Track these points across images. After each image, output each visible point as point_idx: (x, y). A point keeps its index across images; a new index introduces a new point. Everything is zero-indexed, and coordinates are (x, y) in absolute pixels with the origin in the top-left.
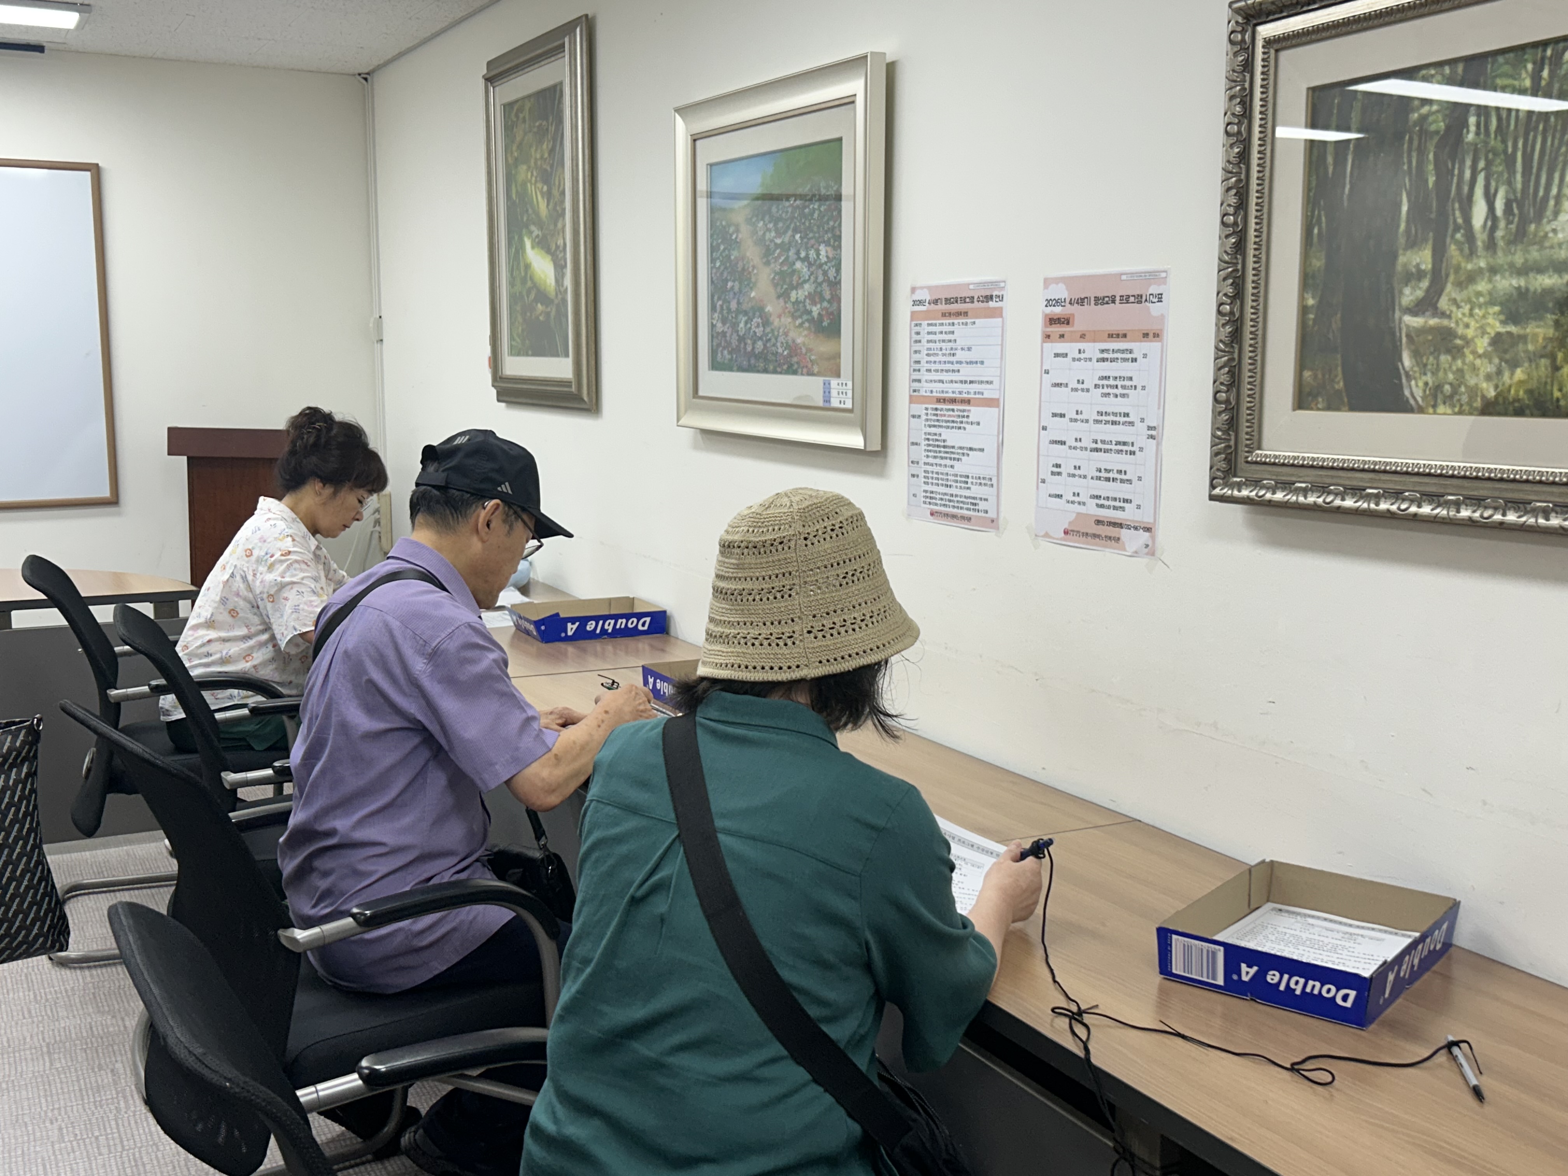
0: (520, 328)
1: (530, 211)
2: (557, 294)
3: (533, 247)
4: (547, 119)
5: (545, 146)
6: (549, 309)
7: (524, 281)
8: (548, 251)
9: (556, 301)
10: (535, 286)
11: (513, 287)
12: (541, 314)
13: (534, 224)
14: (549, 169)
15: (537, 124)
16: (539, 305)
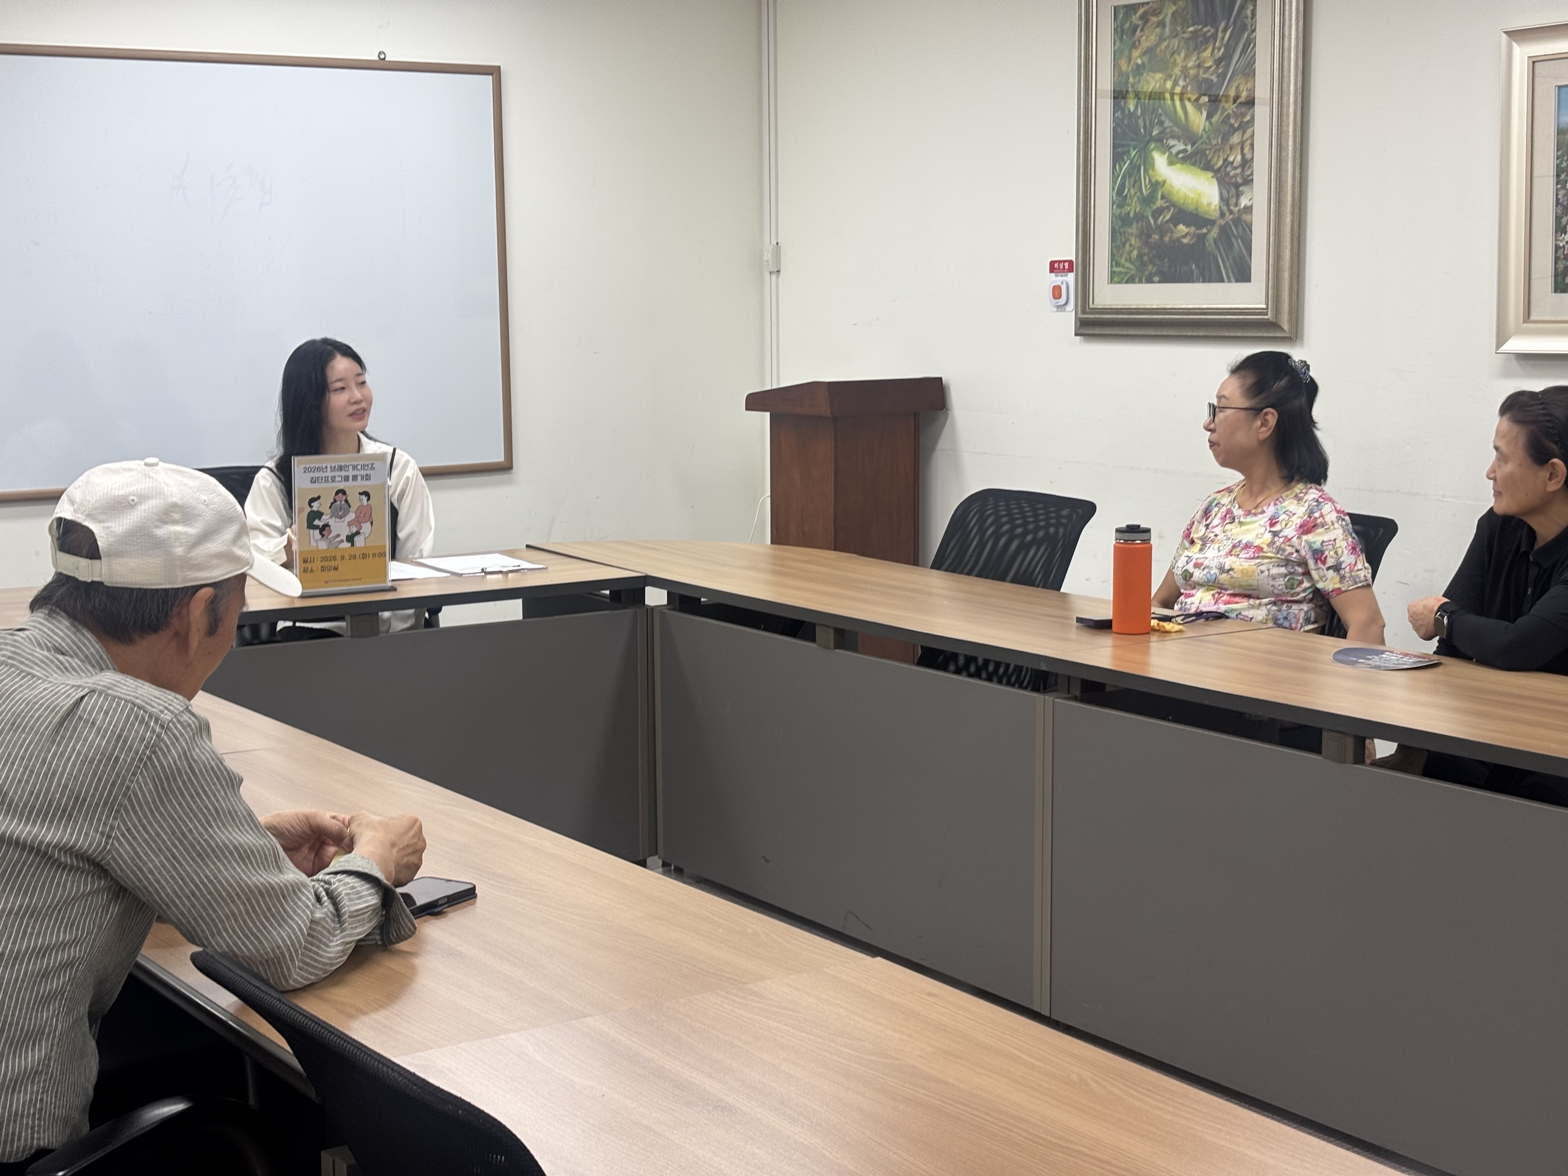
0: (1135, 253)
1: (1167, 123)
2: (1222, 215)
3: (1171, 163)
4: (1215, 24)
5: (1207, 53)
6: (1205, 230)
7: (1148, 200)
8: (1207, 167)
9: (1222, 222)
10: (1173, 204)
11: (1120, 206)
12: (1184, 236)
13: (1173, 137)
14: (1214, 78)
15: (1191, 29)
16: (1181, 227)
